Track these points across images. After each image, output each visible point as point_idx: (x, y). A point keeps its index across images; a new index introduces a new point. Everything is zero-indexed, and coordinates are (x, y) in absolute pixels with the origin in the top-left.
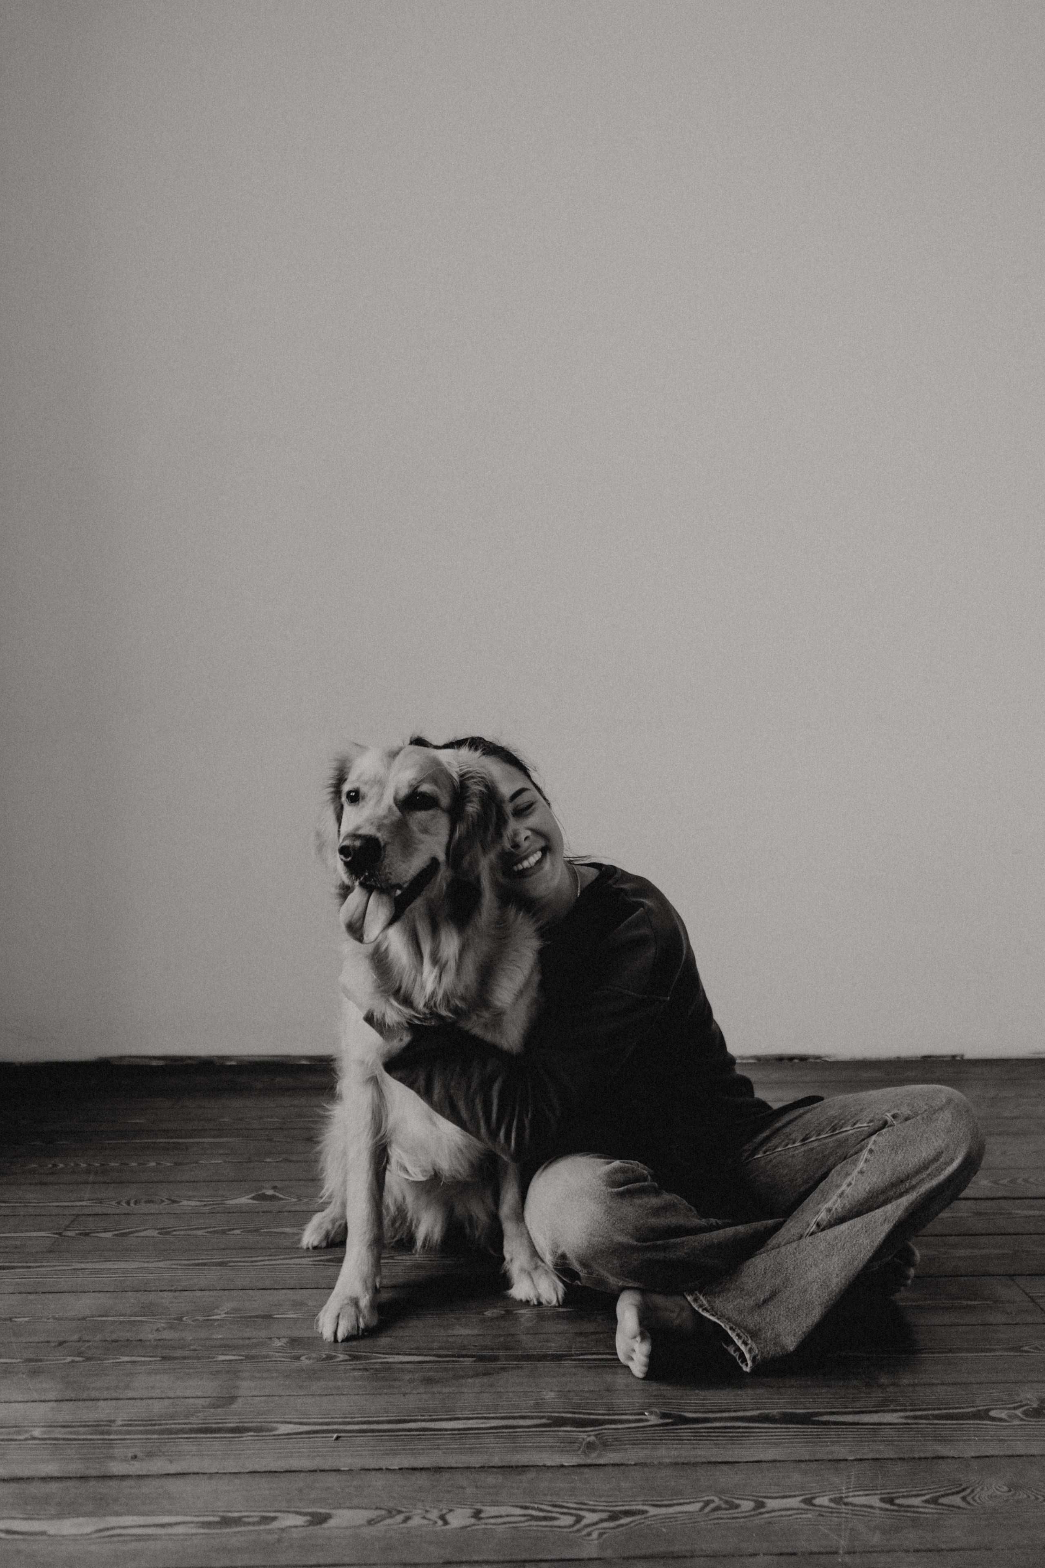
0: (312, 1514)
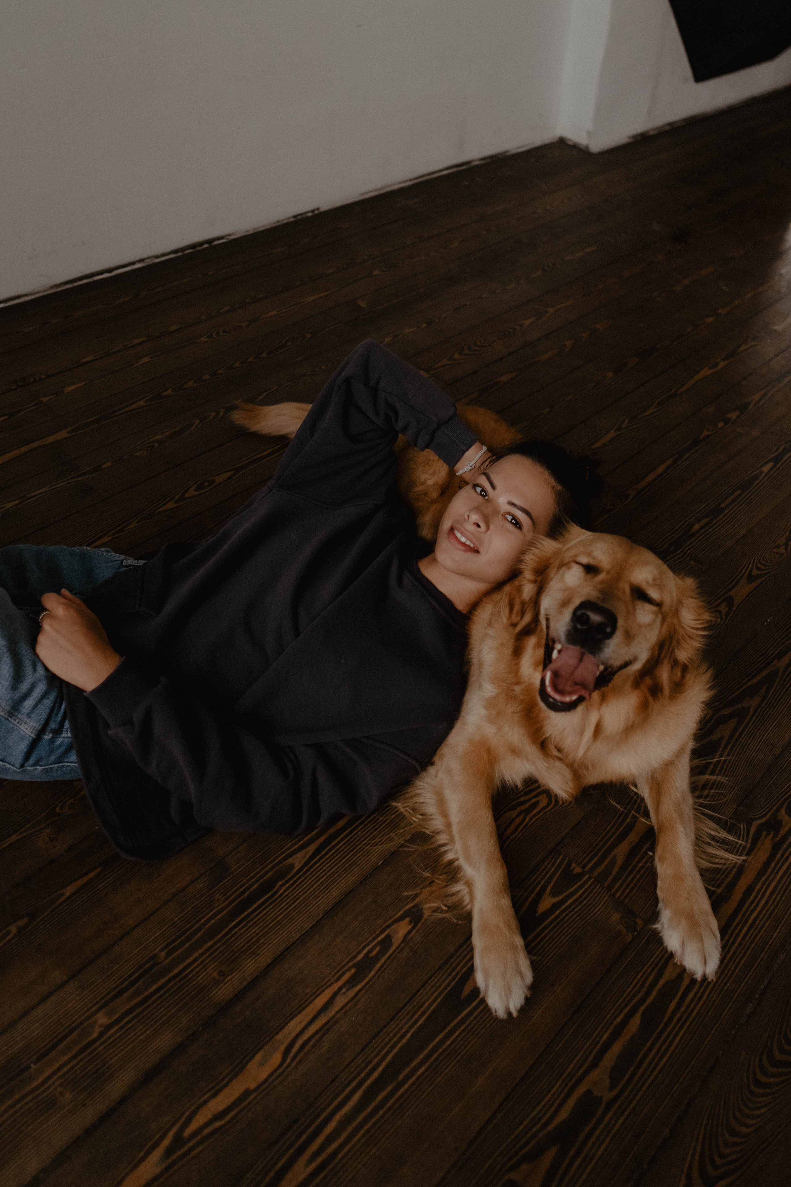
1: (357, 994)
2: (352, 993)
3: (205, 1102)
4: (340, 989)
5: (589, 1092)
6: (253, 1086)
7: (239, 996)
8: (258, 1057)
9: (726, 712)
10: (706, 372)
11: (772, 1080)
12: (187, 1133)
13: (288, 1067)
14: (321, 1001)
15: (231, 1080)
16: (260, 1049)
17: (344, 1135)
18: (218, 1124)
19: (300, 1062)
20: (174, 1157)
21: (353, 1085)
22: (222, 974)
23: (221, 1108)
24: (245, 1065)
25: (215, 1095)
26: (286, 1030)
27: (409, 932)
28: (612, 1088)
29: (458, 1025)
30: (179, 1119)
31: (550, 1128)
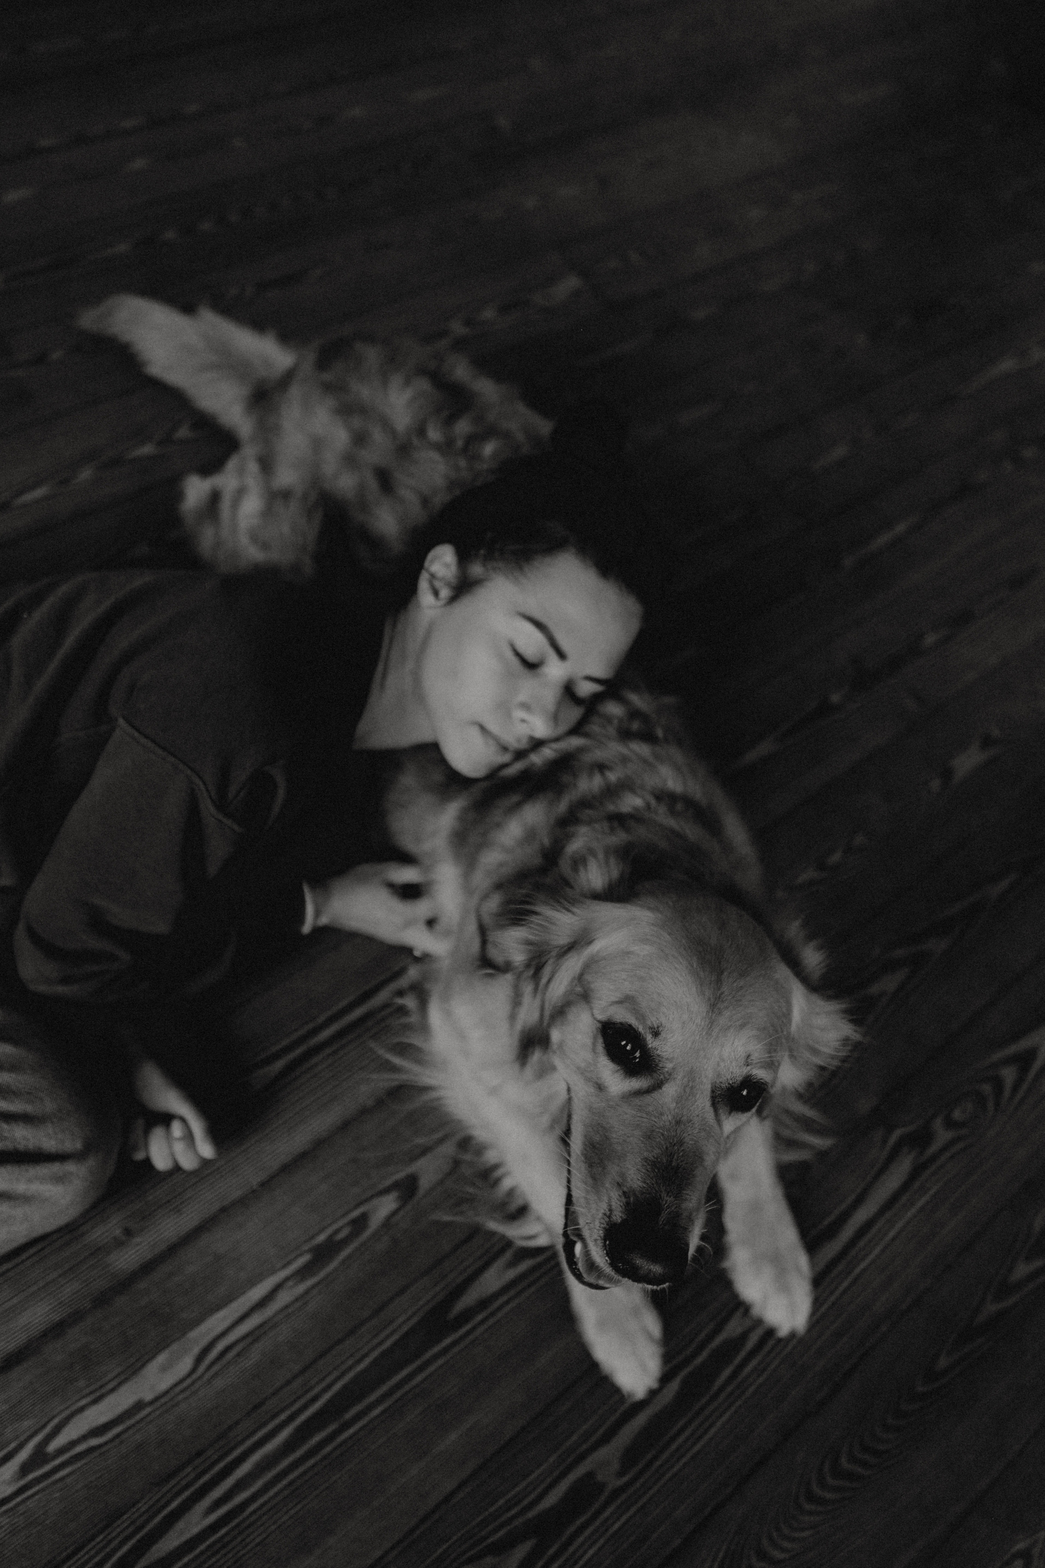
0: (396, 1186)
1: (307, 1292)
2: (301, 1288)
3: (82, 1409)
4: (287, 1279)
5: (590, 1475)
6: (148, 1397)
7: (147, 1268)
8: (161, 1358)
9: (899, 953)
10: (1007, 365)
11: (829, 1496)
12: (52, 1447)
13: (200, 1378)
14: (257, 1293)
15: (120, 1384)
16: (164, 1348)
17: (259, 1484)
18: (94, 1442)
19: (216, 1374)
20: (31, 1477)
21: (283, 1417)
22: (128, 1232)
23: (103, 1419)
24: (143, 1366)
25: (95, 1401)
26: (203, 1328)
27: (394, 1213)
28: (620, 1474)
29: (436, 1357)
30: (44, 1426)
31: (530, 1514)
